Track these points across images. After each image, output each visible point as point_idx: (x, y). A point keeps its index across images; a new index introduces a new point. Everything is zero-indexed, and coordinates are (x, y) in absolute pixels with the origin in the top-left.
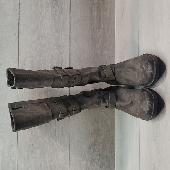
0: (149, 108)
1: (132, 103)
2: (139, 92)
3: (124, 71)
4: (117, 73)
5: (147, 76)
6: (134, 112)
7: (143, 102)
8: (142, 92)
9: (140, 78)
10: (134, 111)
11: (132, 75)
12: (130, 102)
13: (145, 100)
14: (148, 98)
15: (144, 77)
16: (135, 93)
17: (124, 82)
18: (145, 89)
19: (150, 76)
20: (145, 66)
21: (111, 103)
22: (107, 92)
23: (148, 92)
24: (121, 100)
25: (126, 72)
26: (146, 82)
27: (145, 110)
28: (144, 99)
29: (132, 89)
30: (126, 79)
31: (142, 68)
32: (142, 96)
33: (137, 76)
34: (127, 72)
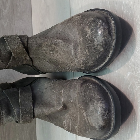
0: (104, 120)
1: (65, 107)
2: (78, 86)
3: (47, 45)
4: (34, 49)
5: (95, 49)
6: (68, 124)
7: (89, 107)
8: (82, 84)
9: (78, 57)
10: (69, 122)
11: (63, 52)
12: (61, 107)
13: (94, 102)
14: (98, 97)
15: (88, 53)
16: (69, 87)
17: (49, 66)
18: (86, 78)
19: (101, 49)
20: (89, 27)
21: (23, 113)
22: (15, 89)
23: (95, 84)
24: (43, 104)
25: (51, 46)
26: (91, 63)
27: (94, 125)
28: (91, 99)
29: (63, 80)
30: (52, 62)
31: (83, 34)
32: (85, 92)
33: (73, 53)
34: (54, 46)
